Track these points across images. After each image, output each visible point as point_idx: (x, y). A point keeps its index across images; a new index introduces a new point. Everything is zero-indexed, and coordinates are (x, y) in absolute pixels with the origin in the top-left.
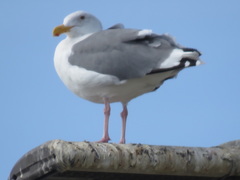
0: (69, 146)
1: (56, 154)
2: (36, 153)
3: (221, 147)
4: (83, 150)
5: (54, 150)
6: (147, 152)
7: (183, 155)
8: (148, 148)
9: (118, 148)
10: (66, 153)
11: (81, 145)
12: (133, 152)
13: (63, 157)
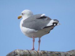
0: (22, 51)
1: (18, 54)
2: (11, 53)
3: (69, 52)
4: (26, 52)
5: (17, 52)
6: (46, 53)
7: (57, 54)
8: (46, 52)
9: (37, 52)
10: (21, 53)
11: (25, 51)
12: (42, 53)
13: (20, 55)
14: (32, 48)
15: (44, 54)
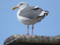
0: (18, 36)
1: (15, 38)
2: (10, 37)
3: (57, 36)
4: (22, 37)
5: (15, 37)
6: (38, 37)
7: (47, 38)
8: (38, 36)
9: (31, 36)
10: (18, 37)
11: (22, 36)
12: (35, 37)
13: (17, 38)
14: (27, 33)
15: (36, 38)
